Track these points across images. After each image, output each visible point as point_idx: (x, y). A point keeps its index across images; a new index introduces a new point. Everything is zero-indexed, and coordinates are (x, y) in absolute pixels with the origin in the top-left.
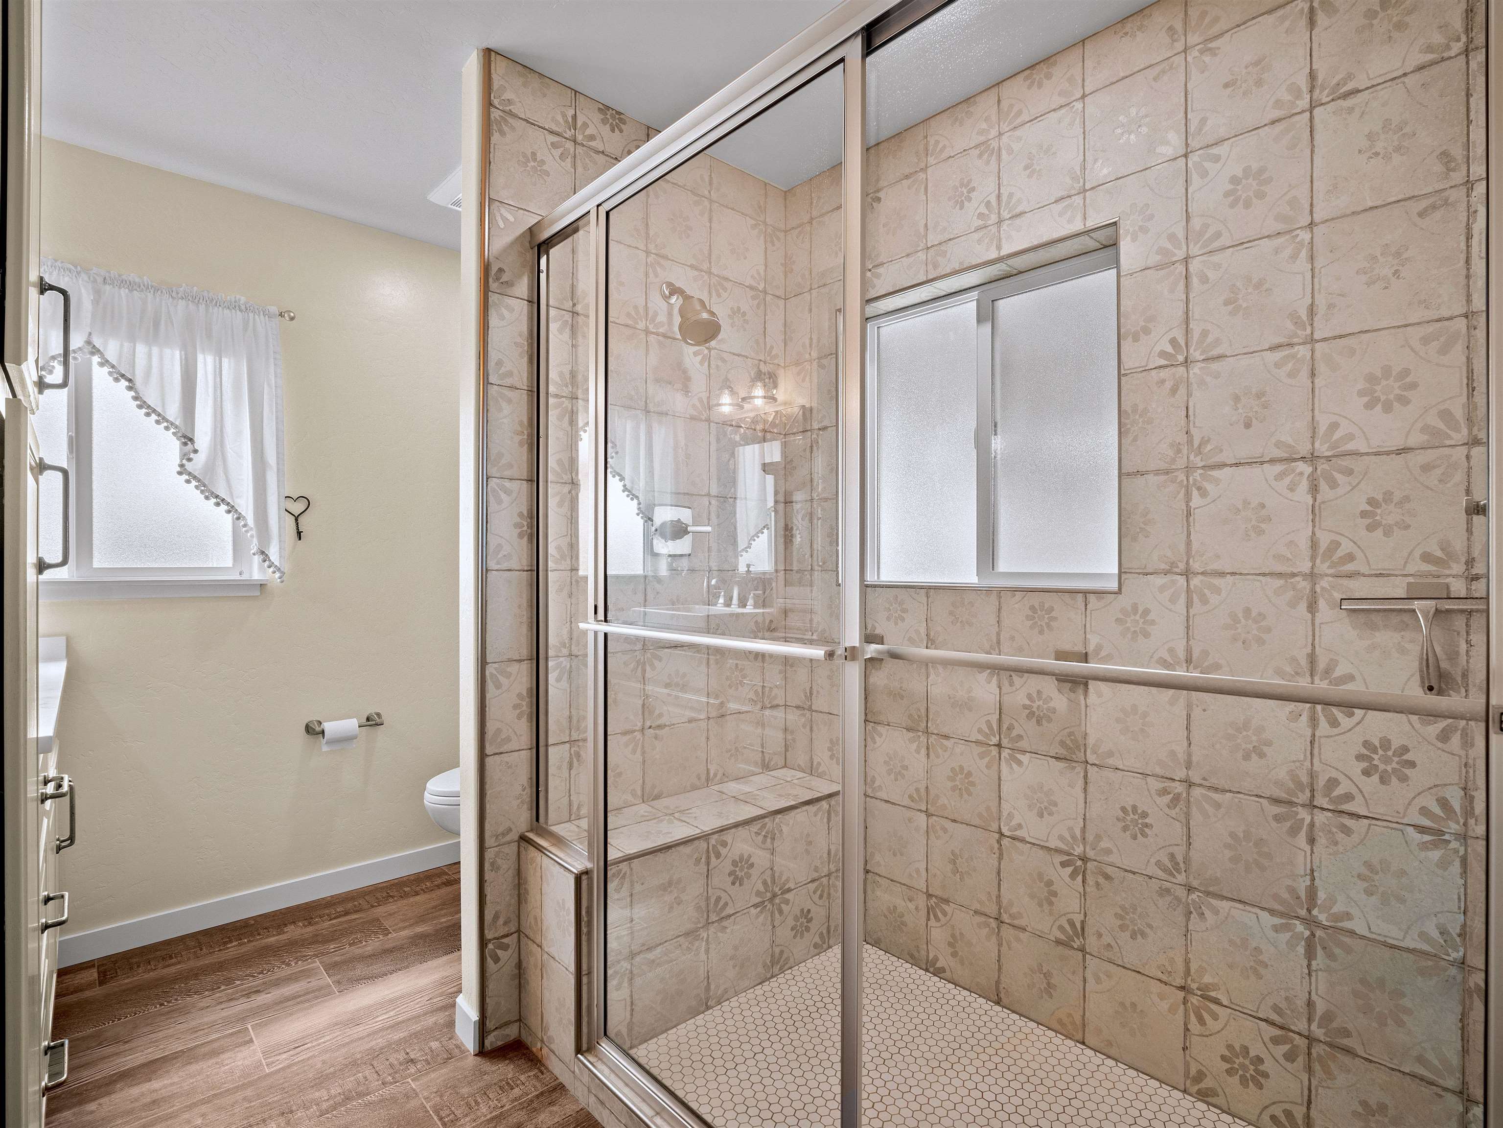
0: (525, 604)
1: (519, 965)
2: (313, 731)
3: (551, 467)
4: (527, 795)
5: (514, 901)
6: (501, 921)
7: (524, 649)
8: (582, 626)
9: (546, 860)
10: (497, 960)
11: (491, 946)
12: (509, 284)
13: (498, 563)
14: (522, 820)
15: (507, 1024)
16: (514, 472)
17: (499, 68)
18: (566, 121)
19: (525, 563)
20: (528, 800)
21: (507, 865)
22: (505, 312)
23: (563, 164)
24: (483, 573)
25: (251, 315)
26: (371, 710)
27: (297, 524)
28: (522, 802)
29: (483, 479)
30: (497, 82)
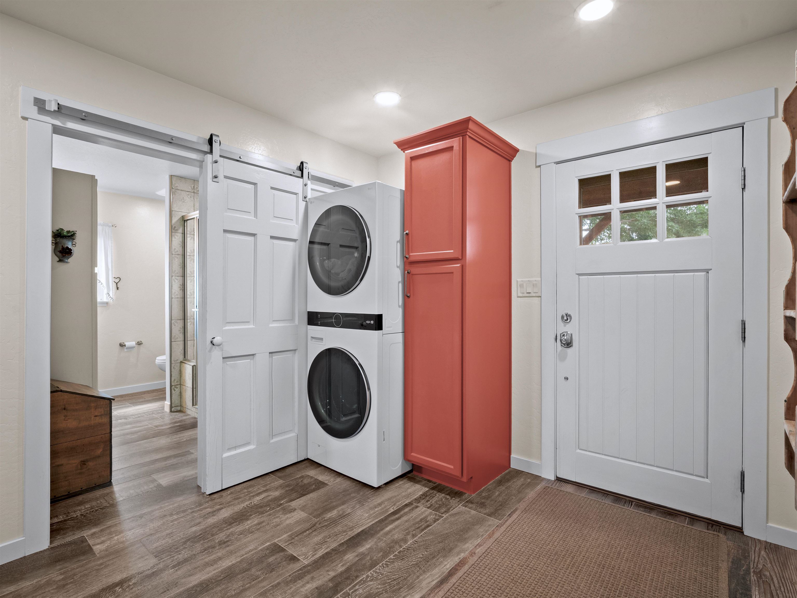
0: (182, 306)
1: (180, 393)
2: (122, 345)
3: (189, 273)
4: (182, 352)
5: (179, 377)
6: (176, 381)
7: (181, 316)
8: (193, 310)
9: (186, 365)
10: (175, 390)
11: (173, 387)
12: (177, 230)
13: (175, 296)
14: (181, 358)
15: (177, 406)
16: (179, 275)
17: (174, 179)
18: (192, 188)
19: (181, 296)
20: (183, 353)
21: (177, 368)
22: (176, 237)
23: (191, 199)
24: (171, 299)
25: (104, 227)
26: (139, 340)
27: (117, 285)
28: (181, 354)
29: (171, 277)
30: (173, 182)
